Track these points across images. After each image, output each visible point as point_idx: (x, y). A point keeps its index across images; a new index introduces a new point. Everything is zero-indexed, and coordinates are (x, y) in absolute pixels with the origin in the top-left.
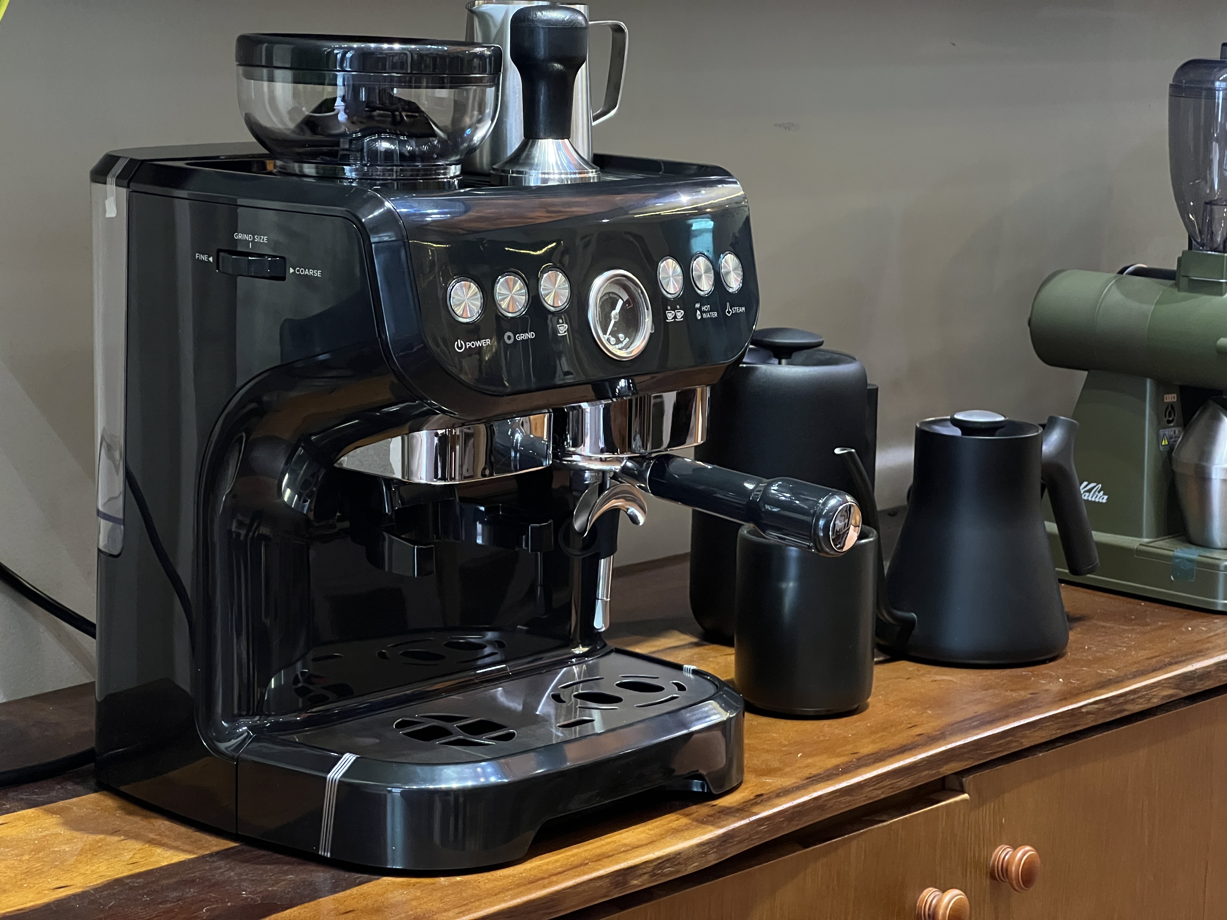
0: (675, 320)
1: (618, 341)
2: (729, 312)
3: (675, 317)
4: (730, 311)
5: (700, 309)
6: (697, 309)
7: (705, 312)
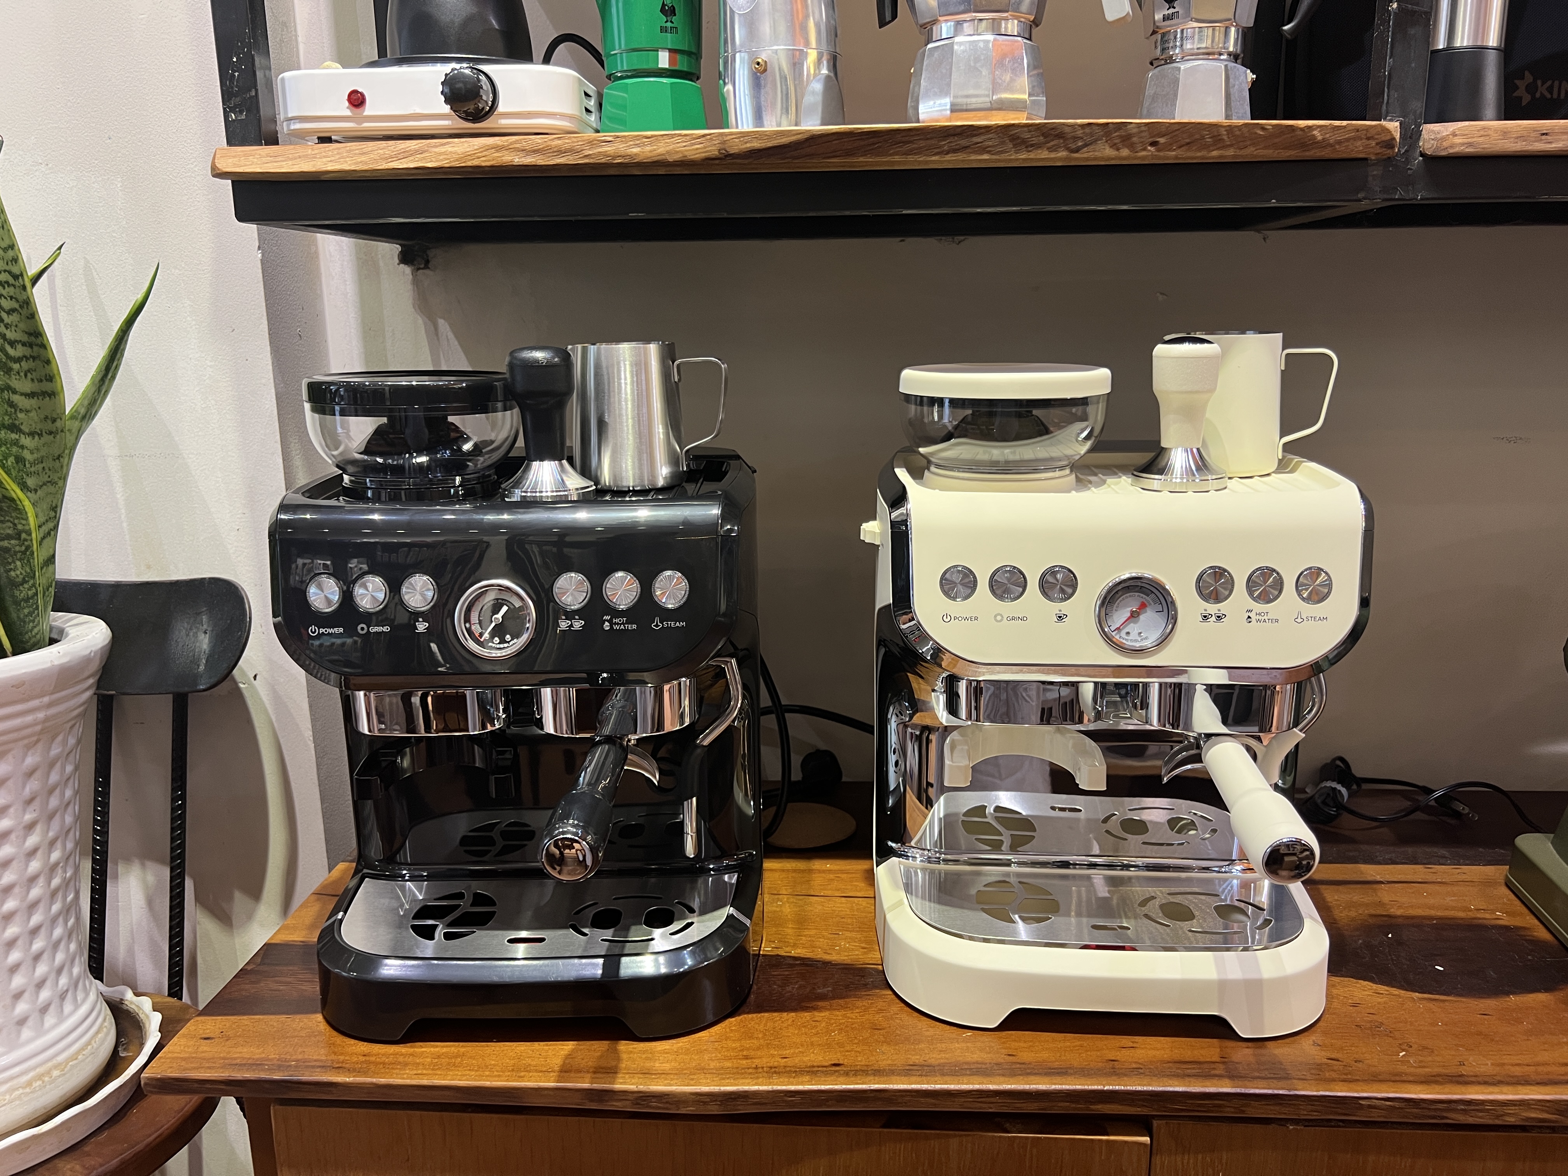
0: (570, 629)
1: (502, 641)
2: (657, 626)
3: (571, 626)
4: (657, 624)
5: (610, 621)
6: (607, 621)
7: (618, 624)
